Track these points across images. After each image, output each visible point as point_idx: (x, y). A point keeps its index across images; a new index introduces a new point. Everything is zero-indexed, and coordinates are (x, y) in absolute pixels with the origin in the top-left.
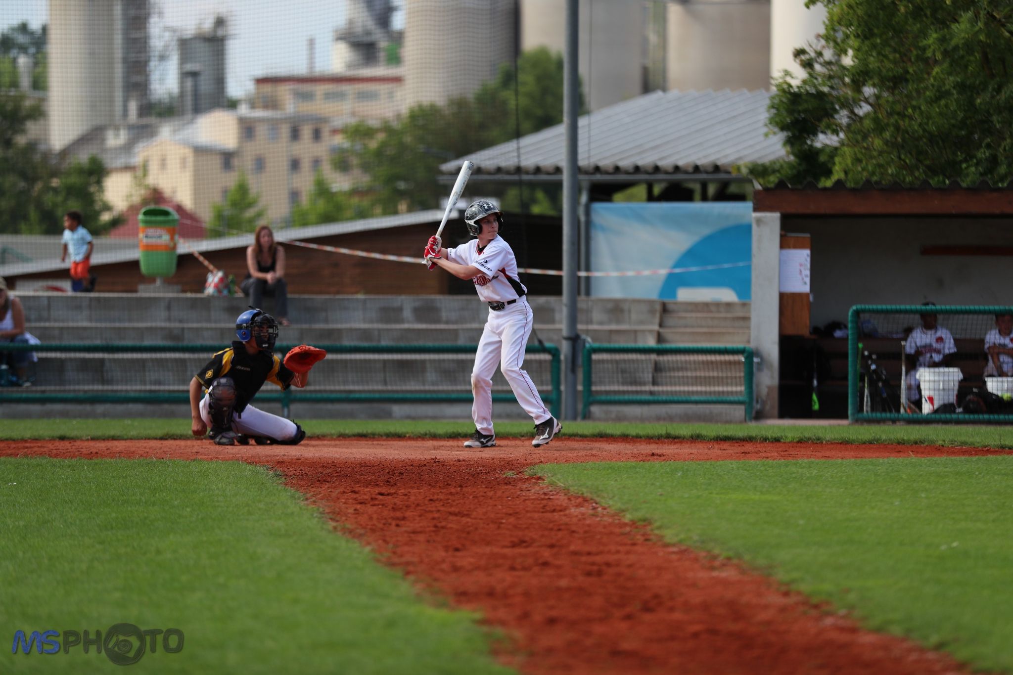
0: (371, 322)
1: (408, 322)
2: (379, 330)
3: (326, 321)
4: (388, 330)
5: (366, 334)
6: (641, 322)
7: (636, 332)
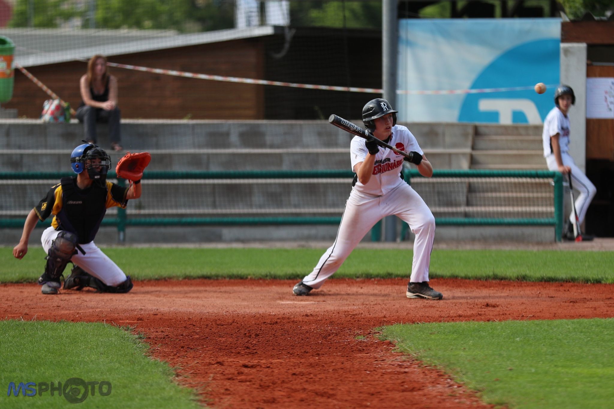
0: (200, 146)
1: (236, 147)
2: (208, 155)
3: (157, 146)
4: (217, 155)
5: (195, 159)
6: (454, 146)
7: (450, 155)
